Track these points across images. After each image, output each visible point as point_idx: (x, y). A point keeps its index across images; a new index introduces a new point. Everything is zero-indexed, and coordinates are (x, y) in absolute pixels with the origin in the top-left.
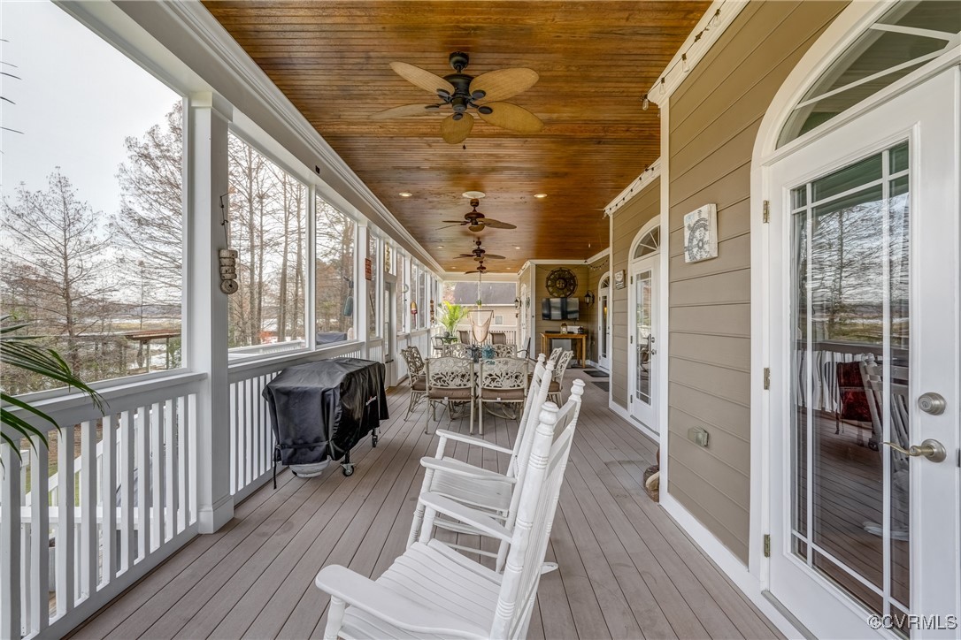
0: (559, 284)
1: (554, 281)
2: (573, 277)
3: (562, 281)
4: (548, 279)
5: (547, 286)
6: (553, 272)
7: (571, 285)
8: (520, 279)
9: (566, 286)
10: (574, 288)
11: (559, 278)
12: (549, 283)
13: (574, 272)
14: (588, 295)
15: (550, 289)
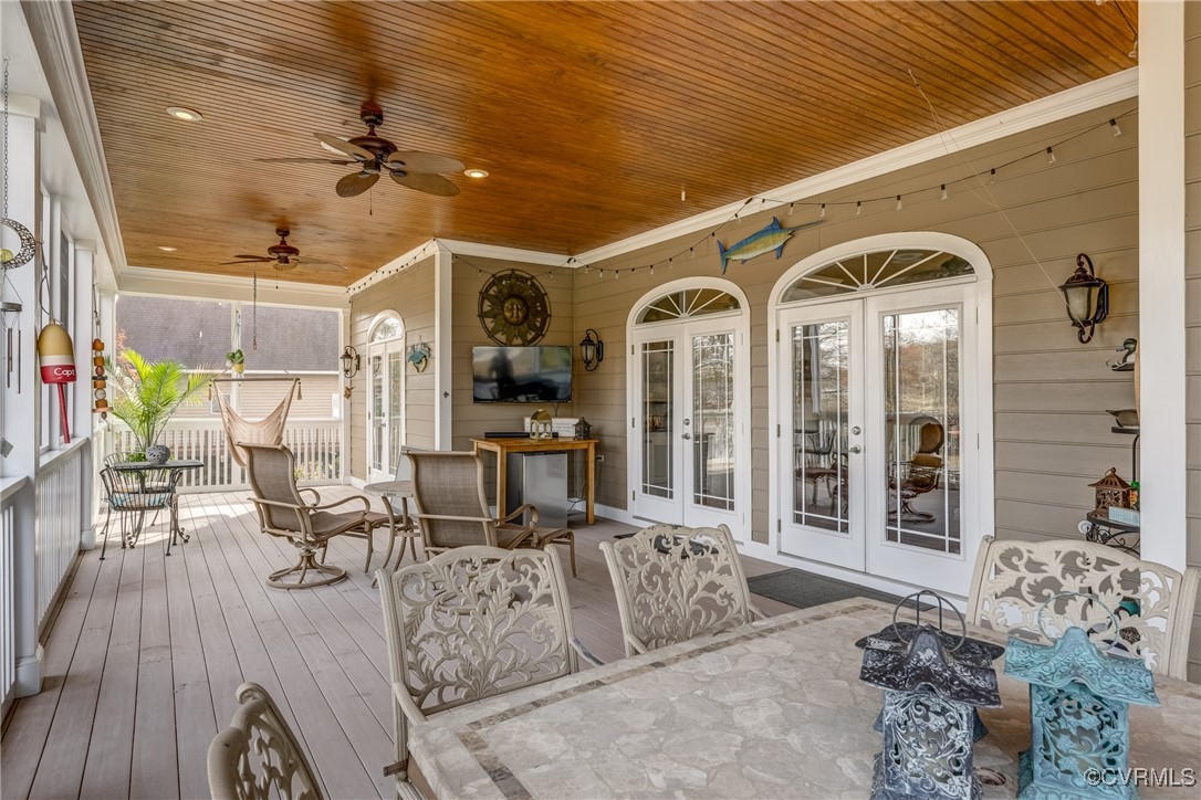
0: (512, 311)
1: (499, 301)
2: (540, 297)
3: (517, 303)
4: (484, 295)
5: (482, 315)
6: (496, 280)
7: (536, 314)
8: (352, 301)
9: (526, 317)
10: (543, 323)
11: (511, 296)
12: (487, 306)
13: (544, 283)
14: (587, 342)
15: (490, 323)
